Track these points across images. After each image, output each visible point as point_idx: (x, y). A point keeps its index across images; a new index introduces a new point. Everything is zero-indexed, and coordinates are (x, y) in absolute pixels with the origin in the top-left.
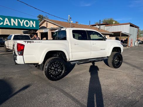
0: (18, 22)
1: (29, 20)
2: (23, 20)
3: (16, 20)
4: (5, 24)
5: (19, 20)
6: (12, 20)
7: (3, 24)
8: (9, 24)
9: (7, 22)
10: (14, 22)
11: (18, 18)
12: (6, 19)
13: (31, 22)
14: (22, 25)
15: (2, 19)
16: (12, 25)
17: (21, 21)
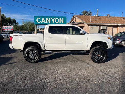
1: (59, 17)
2: (54, 18)
3: (50, 18)
4: (42, 22)
5: (52, 18)
6: (47, 19)
7: (41, 22)
8: (45, 22)
10: (48, 20)
11: (51, 17)
12: (43, 19)
13: (60, 19)
14: (53, 22)
15: (40, 19)
16: (47, 22)
17: (53, 19)
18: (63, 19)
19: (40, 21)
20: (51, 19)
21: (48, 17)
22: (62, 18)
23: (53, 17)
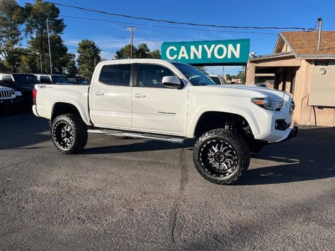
0: (204, 50)
1: (226, 43)
2: (213, 46)
3: (200, 47)
4: (179, 58)
5: (205, 46)
6: (193, 48)
7: (177, 57)
8: (187, 58)
9: (183, 53)
10: (196, 51)
11: (202, 43)
12: (183, 48)
13: (230, 46)
14: (209, 56)
15: (175, 49)
16: (192, 57)
17: (209, 48)
18: (238, 46)
19: (175, 56)
20: (203, 48)
21: (196, 44)
22: (234, 43)
23: (209, 43)
